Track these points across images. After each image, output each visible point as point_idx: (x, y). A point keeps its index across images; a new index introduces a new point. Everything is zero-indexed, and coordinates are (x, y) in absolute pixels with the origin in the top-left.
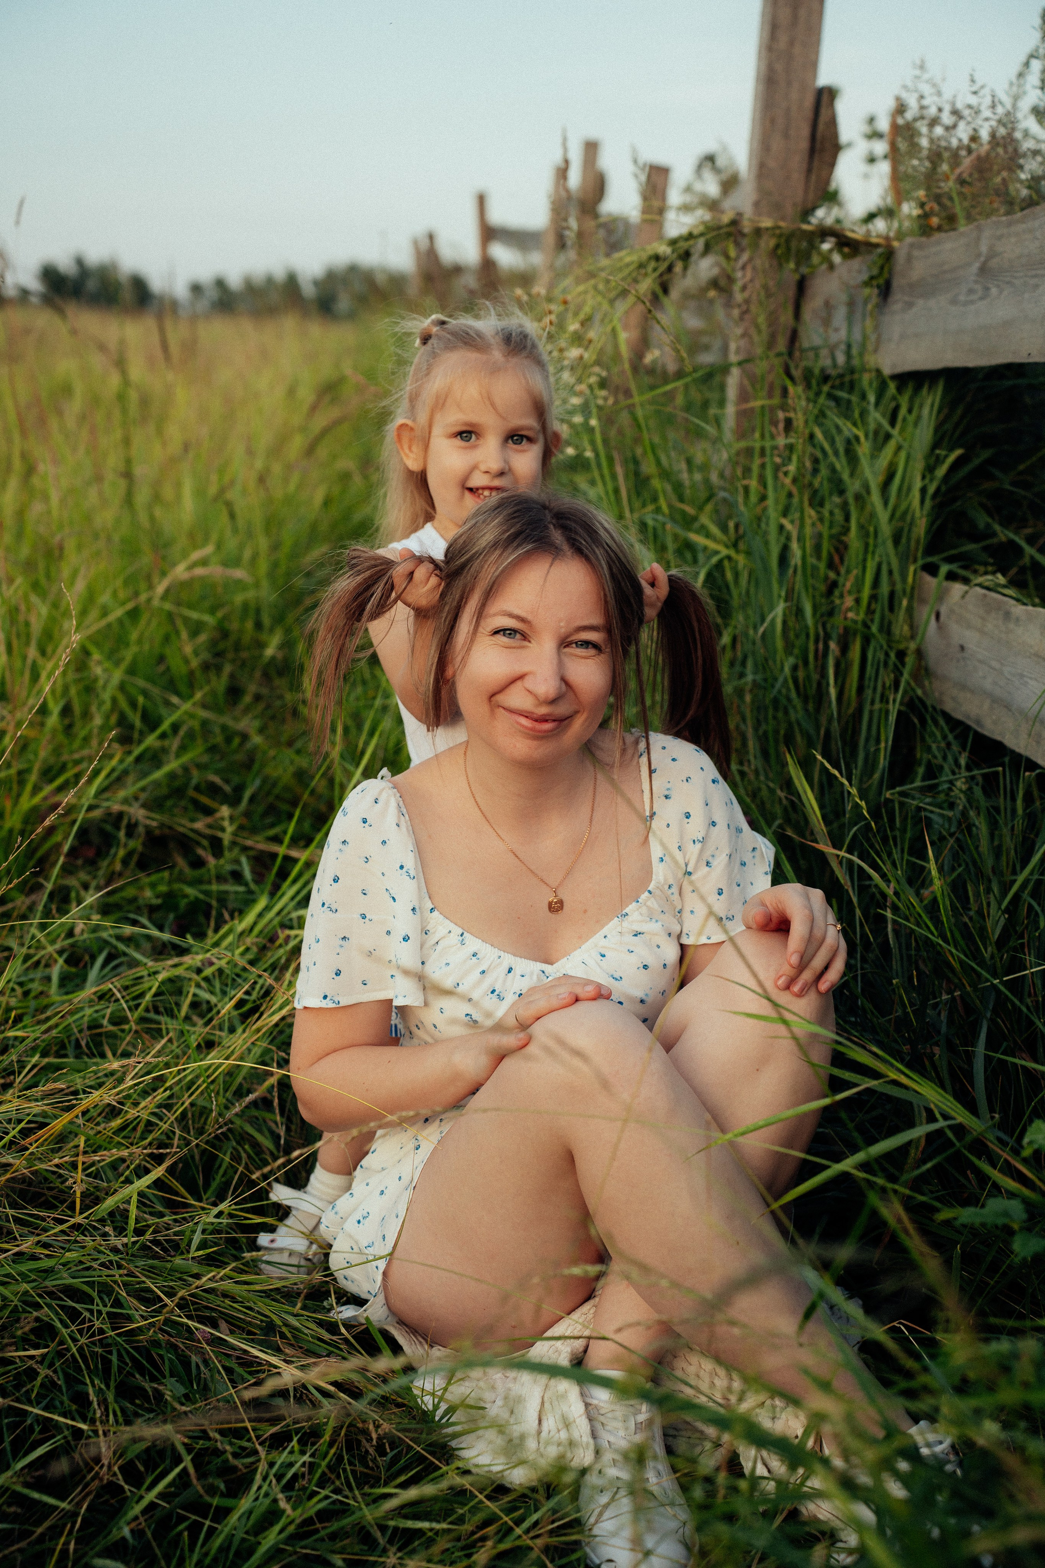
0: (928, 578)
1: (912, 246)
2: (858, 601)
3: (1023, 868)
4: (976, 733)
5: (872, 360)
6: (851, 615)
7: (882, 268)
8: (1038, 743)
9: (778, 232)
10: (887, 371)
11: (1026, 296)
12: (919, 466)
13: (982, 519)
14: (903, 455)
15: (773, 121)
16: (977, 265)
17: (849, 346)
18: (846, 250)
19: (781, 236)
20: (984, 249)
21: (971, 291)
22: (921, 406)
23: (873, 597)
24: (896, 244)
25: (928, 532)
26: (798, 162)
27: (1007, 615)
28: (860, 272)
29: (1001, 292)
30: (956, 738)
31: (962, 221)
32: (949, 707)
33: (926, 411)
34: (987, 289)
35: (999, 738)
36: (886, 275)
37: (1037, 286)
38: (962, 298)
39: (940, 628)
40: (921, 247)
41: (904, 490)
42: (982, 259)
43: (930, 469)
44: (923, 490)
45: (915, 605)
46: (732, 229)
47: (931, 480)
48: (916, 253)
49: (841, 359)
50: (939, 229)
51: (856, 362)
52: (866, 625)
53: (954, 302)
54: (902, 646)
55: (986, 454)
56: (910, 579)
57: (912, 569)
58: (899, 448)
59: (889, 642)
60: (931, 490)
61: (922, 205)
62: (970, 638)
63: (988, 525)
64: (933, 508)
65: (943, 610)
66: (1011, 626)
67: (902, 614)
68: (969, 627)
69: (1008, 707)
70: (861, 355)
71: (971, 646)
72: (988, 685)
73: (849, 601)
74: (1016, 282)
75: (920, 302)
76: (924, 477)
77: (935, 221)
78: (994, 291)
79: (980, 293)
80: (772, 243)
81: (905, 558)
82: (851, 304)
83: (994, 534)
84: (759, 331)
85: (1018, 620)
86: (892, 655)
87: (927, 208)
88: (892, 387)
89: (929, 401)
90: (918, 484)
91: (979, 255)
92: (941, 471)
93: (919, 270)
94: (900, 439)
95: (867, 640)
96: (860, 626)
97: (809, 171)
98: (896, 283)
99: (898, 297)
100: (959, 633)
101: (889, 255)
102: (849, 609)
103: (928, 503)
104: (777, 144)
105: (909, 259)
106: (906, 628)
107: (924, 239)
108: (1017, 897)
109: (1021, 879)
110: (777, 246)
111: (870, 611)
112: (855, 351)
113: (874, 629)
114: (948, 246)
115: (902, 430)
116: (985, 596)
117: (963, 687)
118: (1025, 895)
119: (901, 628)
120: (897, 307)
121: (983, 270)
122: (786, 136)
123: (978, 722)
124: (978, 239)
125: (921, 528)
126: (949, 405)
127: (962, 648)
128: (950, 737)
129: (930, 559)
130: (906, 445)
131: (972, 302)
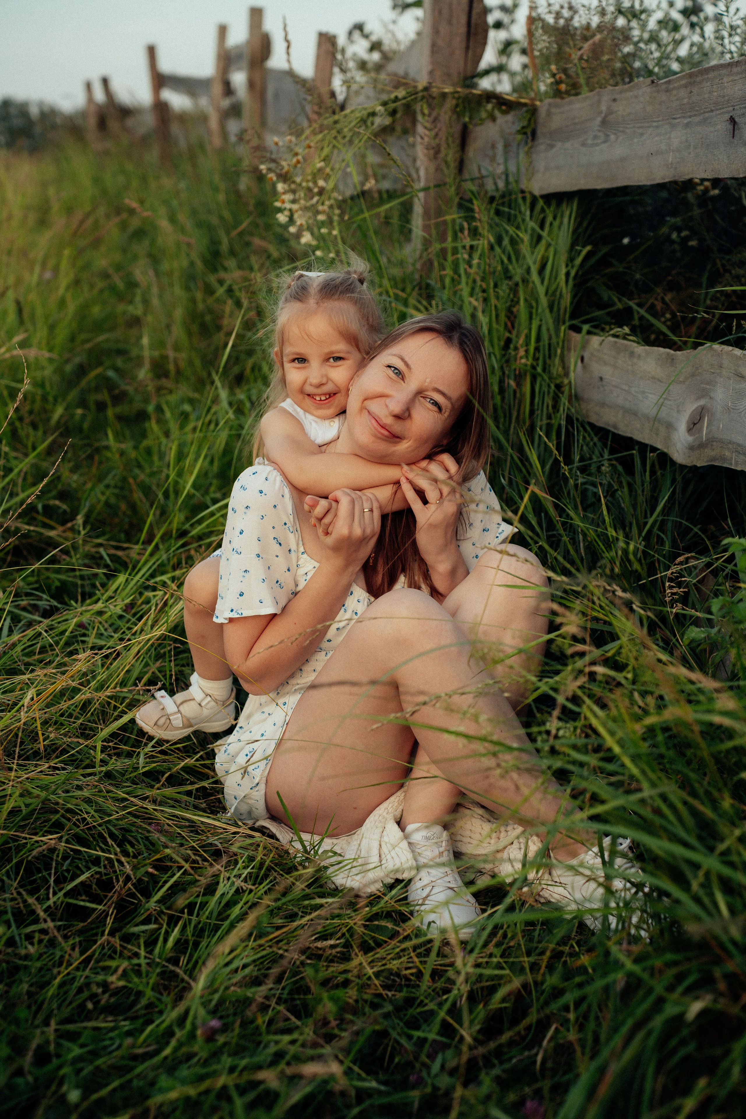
0: (573, 334)
1: (550, 105)
2: (527, 351)
3: (651, 515)
4: (614, 434)
5: (524, 185)
6: (523, 361)
7: (529, 120)
8: (657, 434)
9: (456, 95)
10: (537, 193)
11: (636, 140)
12: (563, 258)
13: (605, 294)
14: (551, 251)
15: (440, 12)
16: (599, 119)
17: (507, 176)
18: (504, 108)
19: (459, 98)
20: (604, 108)
21: (595, 137)
22: (562, 216)
23: (537, 349)
24: (538, 103)
25: (571, 303)
26: (459, 42)
27: (632, 354)
28: (513, 123)
29: (617, 138)
30: (600, 439)
31: (585, 88)
32: (593, 419)
33: (566, 220)
34: (607, 136)
35: (629, 435)
36: (532, 126)
37: (642, 134)
38: (590, 142)
39: (584, 367)
40: (557, 106)
41: (554, 276)
42: (603, 115)
43: (571, 259)
44: (568, 274)
45: (566, 353)
46: (425, 93)
47: (572, 267)
48: (553, 110)
49: (501, 184)
50: (568, 93)
51: (513, 186)
52: (534, 368)
53: (584, 144)
54: (558, 382)
55: (605, 249)
56: (562, 335)
57: (563, 328)
58: (549, 245)
59: (550, 378)
60: (573, 273)
61: (554, 75)
62: (607, 372)
63: (610, 298)
64: (574, 286)
65: (586, 355)
66: (635, 360)
67: (557, 361)
68: (605, 364)
69: (635, 414)
70: (517, 182)
71: (607, 377)
72: (620, 401)
73: (522, 352)
74: (628, 131)
75: (559, 145)
76: (567, 266)
77: (563, 87)
78: (612, 137)
79: (603, 138)
80: (454, 102)
81: (558, 321)
82: (507, 146)
83: (614, 304)
84: (448, 167)
85: (639, 356)
86: (553, 386)
87: (558, 77)
88: (541, 203)
89: (567, 213)
90: (563, 270)
91: (601, 112)
92: (578, 261)
93: (557, 122)
94: (549, 239)
95: (534, 378)
96: (529, 368)
97: (467, 48)
98: (539, 132)
99: (542, 142)
100: (597, 369)
101: (533, 111)
102: (521, 358)
103: (571, 282)
104: (444, 29)
105: (549, 114)
106: (560, 369)
107: (558, 100)
108: (650, 532)
109: (651, 521)
110: (457, 106)
111: (536, 359)
112: (511, 179)
113: (539, 369)
114: (577, 106)
115: (550, 233)
116: (616, 342)
117: (603, 405)
118: (655, 530)
119: (557, 369)
120: (542, 147)
121: (604, 122)
122: (450, 23)
123: (615, 427)
124: (599, 102)
125: (567, 300)
126: (581, 216)
127: (601, 379)
128: (596, 439)
129: (574, 322)
130: (553, 243)
131: (597, 145)
